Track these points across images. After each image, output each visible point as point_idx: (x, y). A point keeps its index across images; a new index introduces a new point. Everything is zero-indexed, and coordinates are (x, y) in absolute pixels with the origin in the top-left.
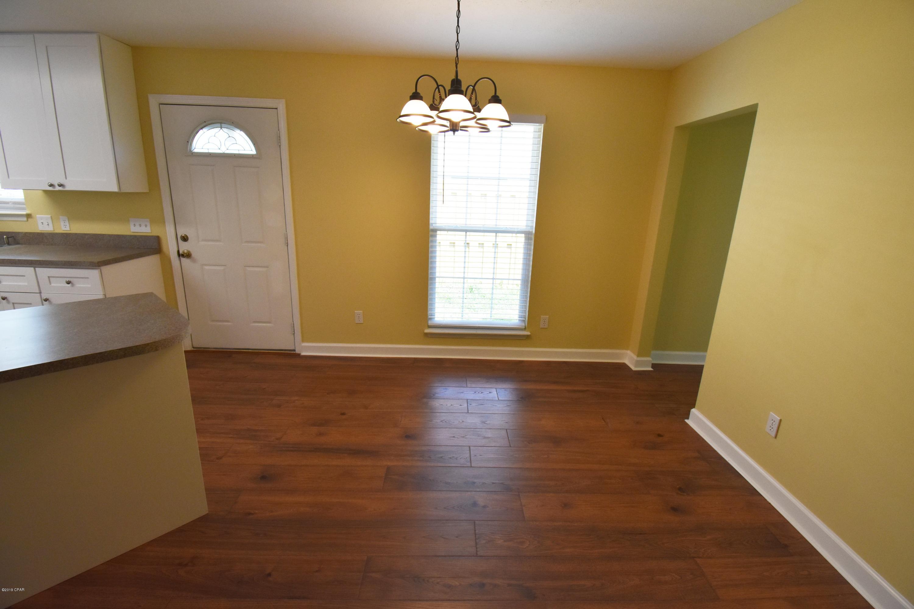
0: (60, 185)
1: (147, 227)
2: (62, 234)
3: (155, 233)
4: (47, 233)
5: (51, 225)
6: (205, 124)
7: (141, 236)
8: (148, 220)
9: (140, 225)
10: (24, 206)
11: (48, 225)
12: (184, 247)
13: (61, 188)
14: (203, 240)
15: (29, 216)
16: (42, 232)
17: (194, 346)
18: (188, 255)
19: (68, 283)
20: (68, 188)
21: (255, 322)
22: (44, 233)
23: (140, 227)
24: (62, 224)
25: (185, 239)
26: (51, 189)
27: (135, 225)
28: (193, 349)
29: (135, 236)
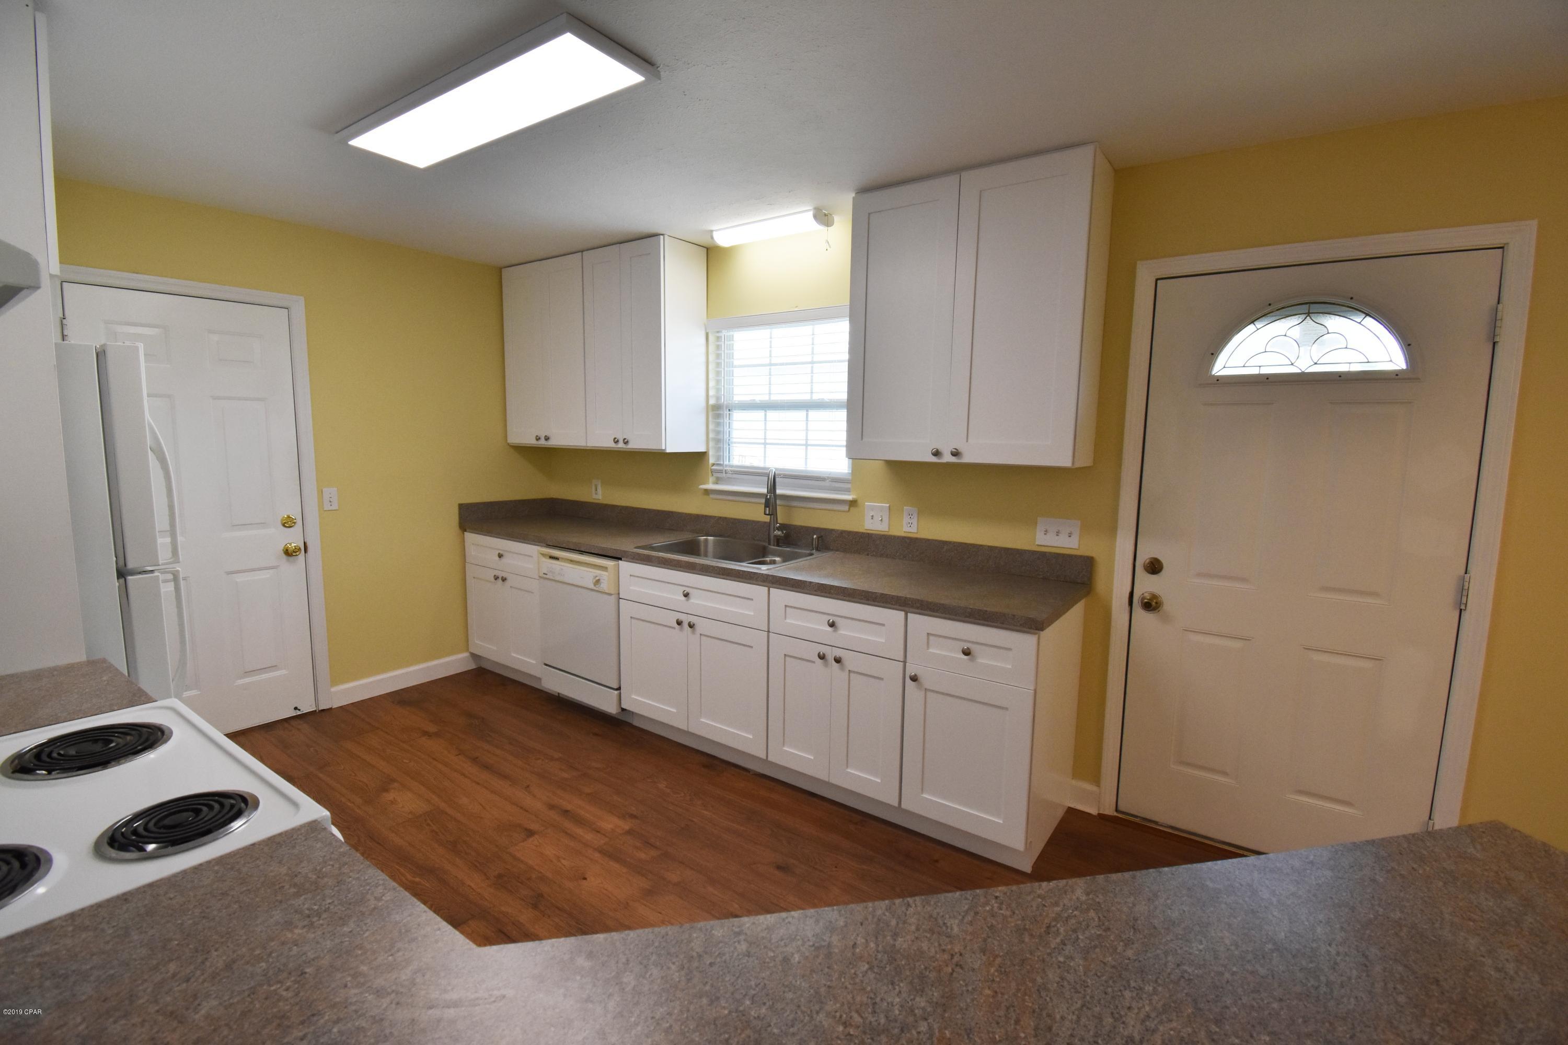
0: (956, 454)
1: (1072, 537)
2: (904, 538)
3: (1085, 551)
4: (878, 535)
5: (886, 519)
6: (1270, 309)
7: (1057, 555)
8: (1079, 523)
9: (1058, 533)
10: (849, 486)
11: (881, 520)
12: (1147, 585)
13: (953, 459)
14: (1199, 575)
15: (853, 503)
16: (868, 532)
17: (1121, 808)
18: (1151, 605)
19: (967, 653)
20: (967, 459)
21: (1301, 792)
22: (872, 534)
23: (1057, 535)
24: (906, 519)
25: (1154, 567)
26: (934, 459)
27: (1046, 532)
28: (1116, 814)
29: (1043, 554)
